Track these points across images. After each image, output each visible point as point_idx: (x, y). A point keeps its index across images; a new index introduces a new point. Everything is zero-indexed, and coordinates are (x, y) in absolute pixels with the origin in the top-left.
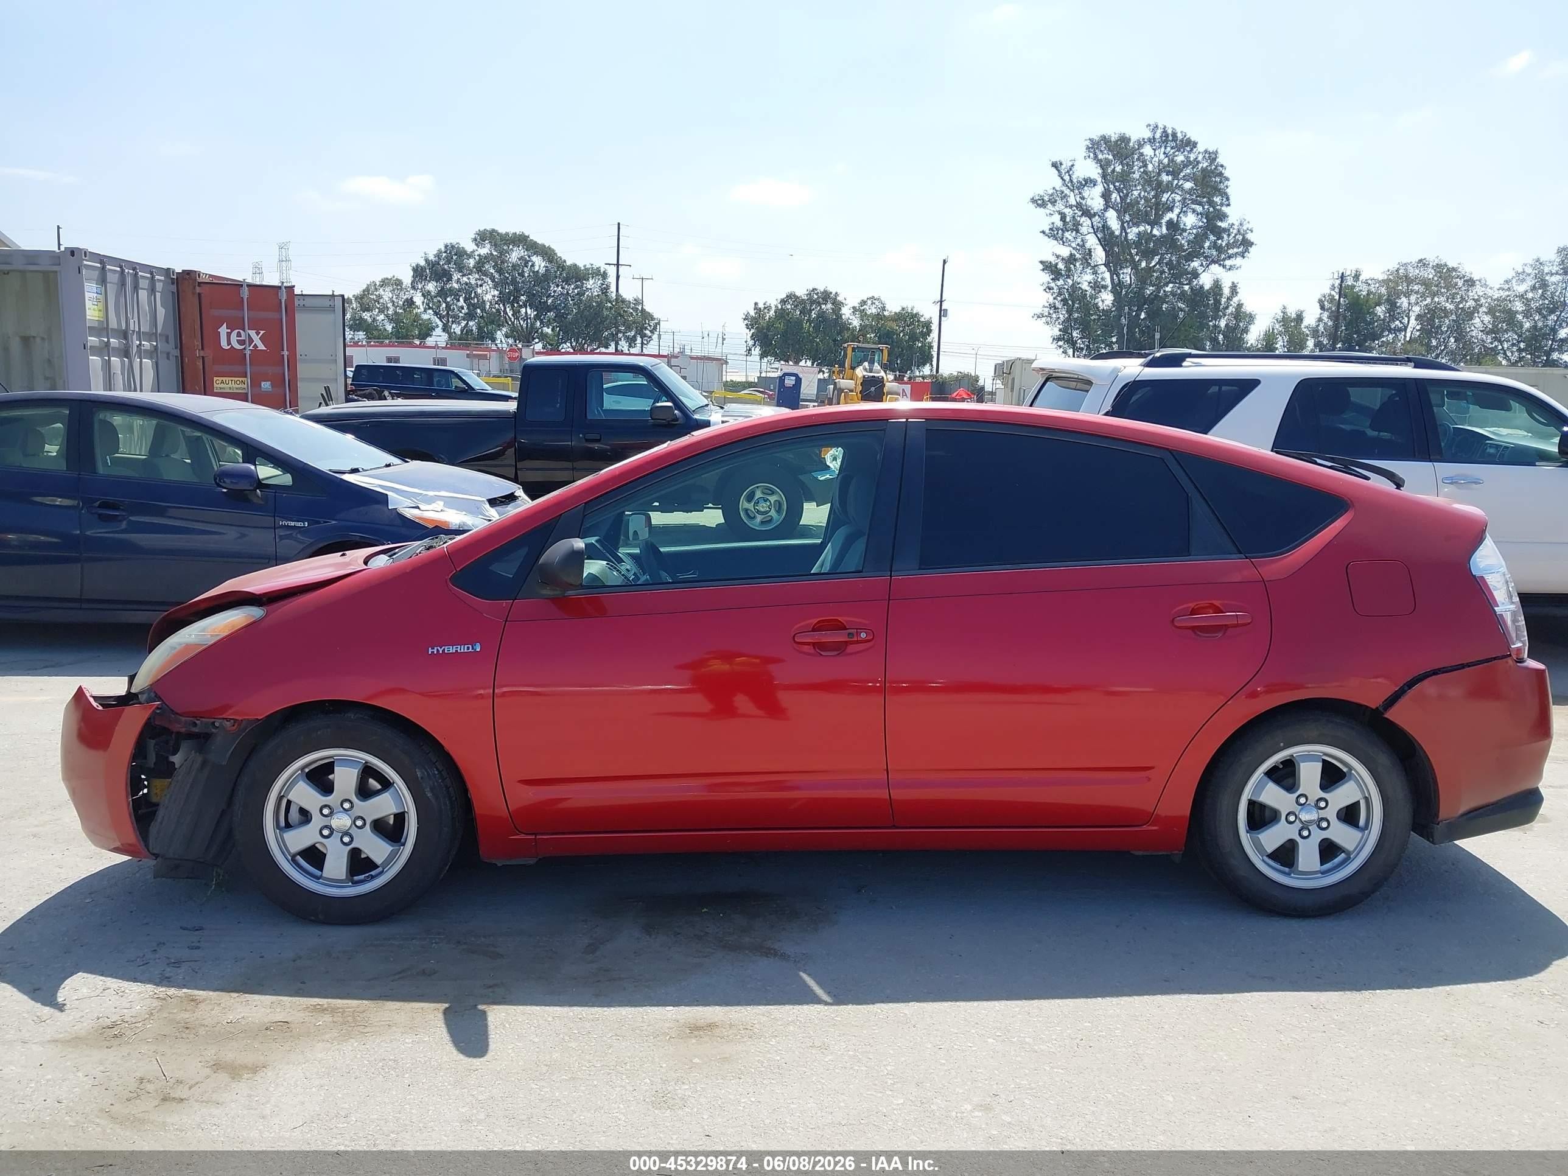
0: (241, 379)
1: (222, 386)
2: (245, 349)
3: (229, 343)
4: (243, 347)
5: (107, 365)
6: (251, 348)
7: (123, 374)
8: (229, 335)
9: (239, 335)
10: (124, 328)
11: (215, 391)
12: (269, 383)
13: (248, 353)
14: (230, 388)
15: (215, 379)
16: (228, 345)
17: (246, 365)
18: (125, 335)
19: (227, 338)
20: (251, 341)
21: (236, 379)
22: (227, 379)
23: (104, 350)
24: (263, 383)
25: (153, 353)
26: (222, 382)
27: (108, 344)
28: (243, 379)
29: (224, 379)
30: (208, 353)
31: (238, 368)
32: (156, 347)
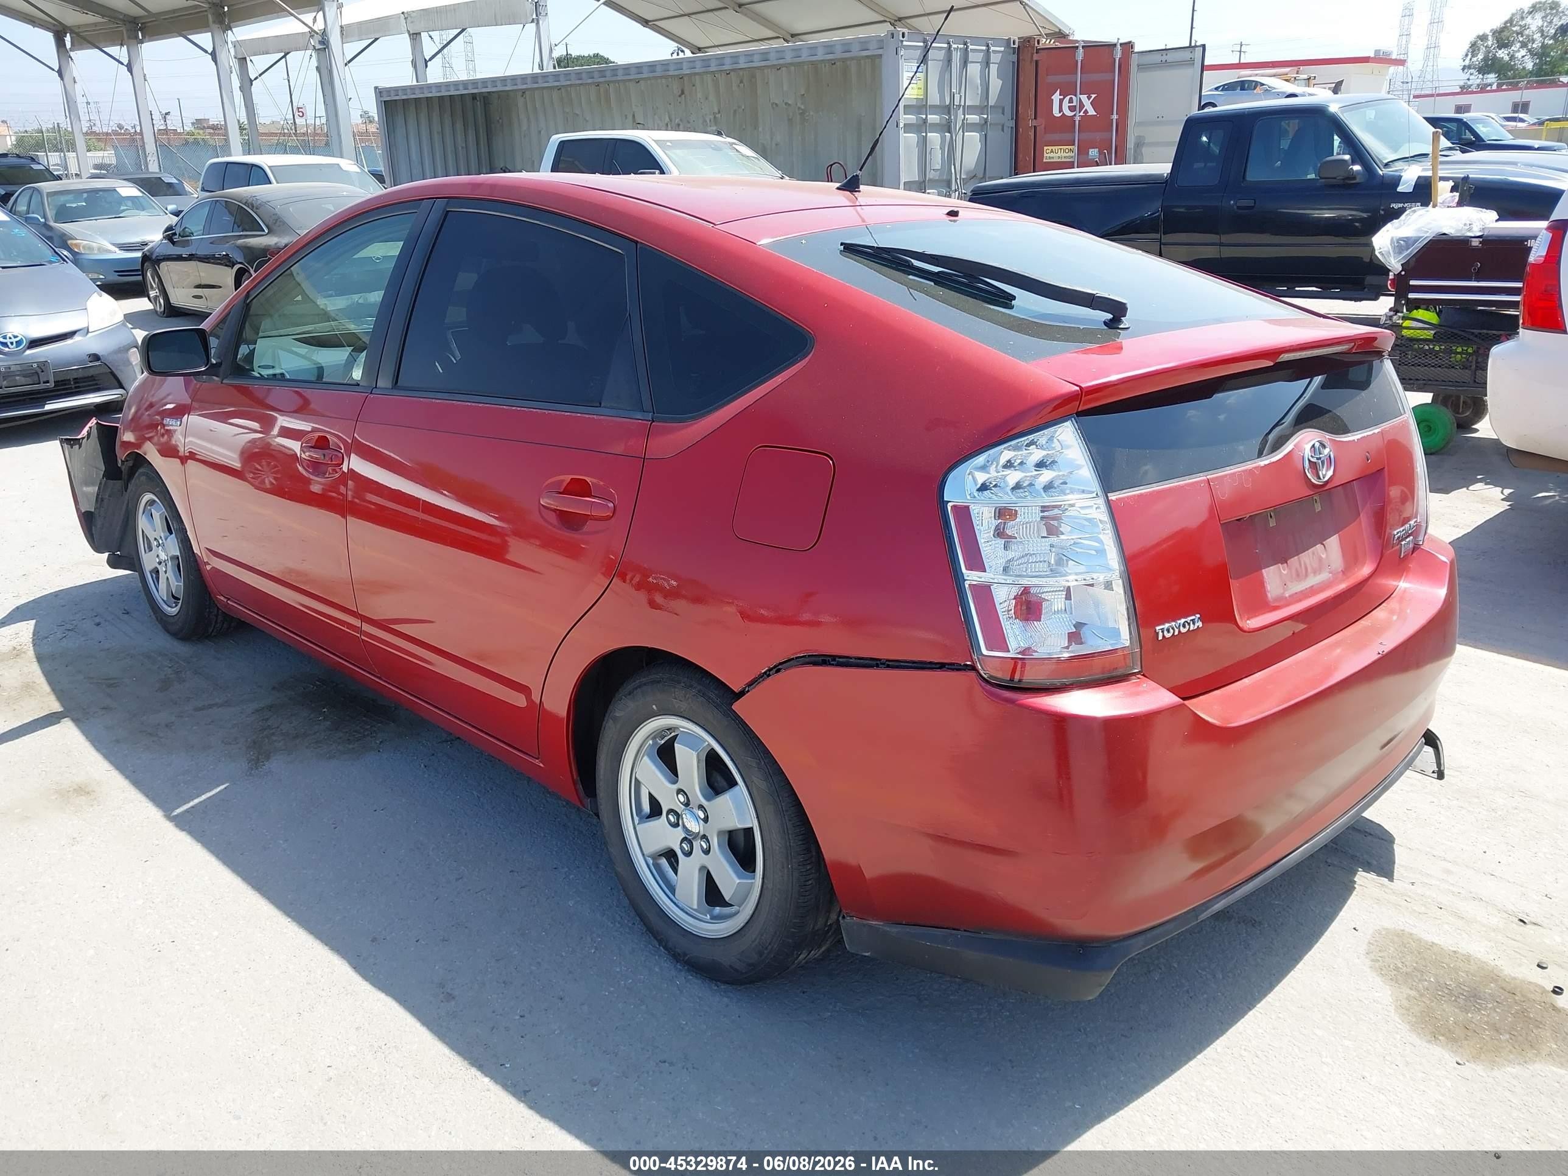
0: (1069, 147)
1: (1052, 155)
2: (1075, 115)
3: (1061, 110)
4: (1074, 113)
5: (923, 142)
6: (1082, 114)
7: (942, 148)
8: (1061, 101)
9: (1071, 101)
10: (947, 103)
11: (1045, 160)
12: (1096, 150)
13: (1077, 119)
14: (1059, 157)
15: (1045, 148)
16: (1060, 112)
17: (1075, 132)
18: (947, 109)
19: (1060, 105)
20: (1082, 105)
21: (1065, 147)
22: (1056, 147)
23: (921, 127)
24: (1091, 150)
25: (982, 127)
26: (1052, 151)
27: (925, 121)
28: (1072, 147)
29: (1053, 148)
30: (1041, 122)
31: (1066, 136)
32: (986, 121)
